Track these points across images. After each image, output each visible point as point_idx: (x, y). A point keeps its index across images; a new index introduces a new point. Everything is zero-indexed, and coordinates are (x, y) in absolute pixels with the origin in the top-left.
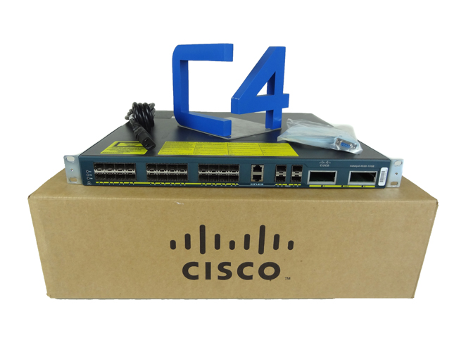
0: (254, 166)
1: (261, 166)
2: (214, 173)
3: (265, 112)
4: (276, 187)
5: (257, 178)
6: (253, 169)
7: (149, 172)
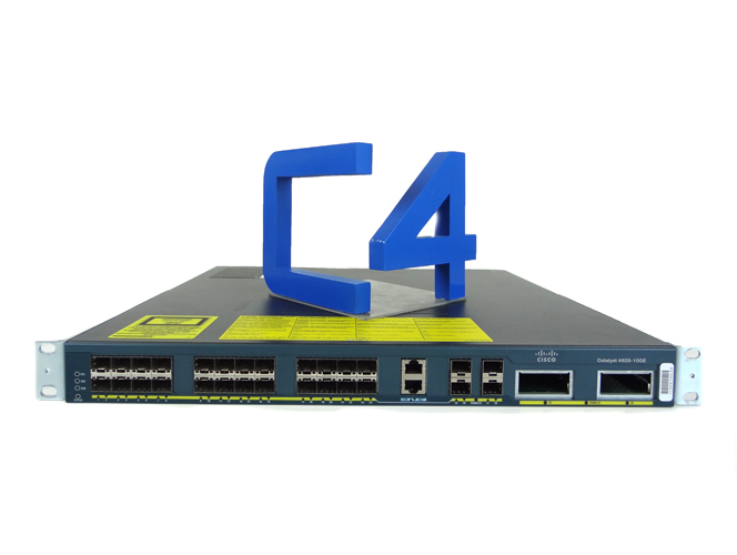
0: (407, 362)
1: (420, 362)
2: (327, 376)
3: (433, 267)
4: (452, 404)
5: (414, 386)
6: (404, 368)
7: (198, 375)
